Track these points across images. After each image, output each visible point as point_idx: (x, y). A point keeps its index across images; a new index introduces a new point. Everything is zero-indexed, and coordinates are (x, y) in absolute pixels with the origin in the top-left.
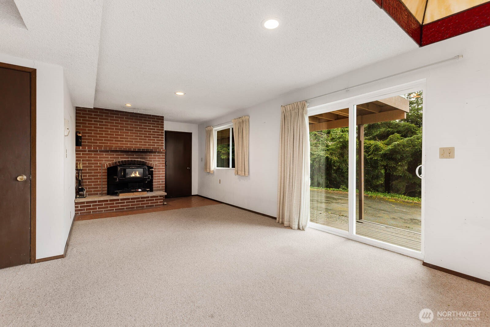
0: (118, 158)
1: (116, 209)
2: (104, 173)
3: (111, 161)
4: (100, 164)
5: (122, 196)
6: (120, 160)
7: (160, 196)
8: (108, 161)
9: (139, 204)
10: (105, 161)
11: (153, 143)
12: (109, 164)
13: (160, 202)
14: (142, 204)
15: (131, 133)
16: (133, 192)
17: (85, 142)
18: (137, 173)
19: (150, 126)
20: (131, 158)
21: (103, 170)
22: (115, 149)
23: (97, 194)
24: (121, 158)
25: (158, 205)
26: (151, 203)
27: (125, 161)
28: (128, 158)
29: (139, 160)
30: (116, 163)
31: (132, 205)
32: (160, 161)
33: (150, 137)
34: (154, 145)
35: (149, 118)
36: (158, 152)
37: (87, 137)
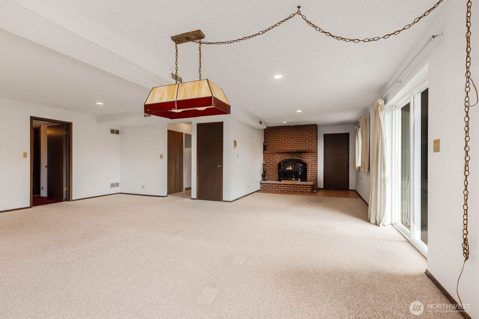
0: (285, 157)
1: (280, 190)
2: (276, 166)
3: (281, 159)
4: (275, 161)
5: (283, 182)
6: (286, 158)
7: (309, 185)
8: (279, 159)
9: (294, 189)
10: (277, 159)
11: (308, 145)
12: (279, 161)
13: (309, 190)
14: (296, 189)
15: (293, 140)
16: (290, 180)
17: (268, 148)
18: (291, 168)
19: (306, 133)
20: (292, 157)
21: (276, 165)
22: (282, 152)
23: (273, 180)
24: (286, 157)
25: (308, 192)
26: (302, 190)
27: (288, 159)
28: (290, 157)
29: (297, 158)
30: (283, 160)
31: (290, 189)
32: (312, 159)
33: (306, 141)
34: (309, 147)
35: (305, 127)
36: (311, 152)
37: (269, 145)
